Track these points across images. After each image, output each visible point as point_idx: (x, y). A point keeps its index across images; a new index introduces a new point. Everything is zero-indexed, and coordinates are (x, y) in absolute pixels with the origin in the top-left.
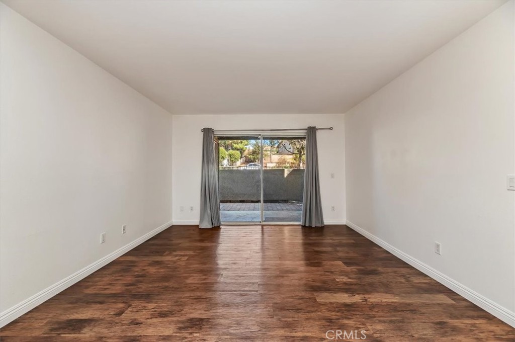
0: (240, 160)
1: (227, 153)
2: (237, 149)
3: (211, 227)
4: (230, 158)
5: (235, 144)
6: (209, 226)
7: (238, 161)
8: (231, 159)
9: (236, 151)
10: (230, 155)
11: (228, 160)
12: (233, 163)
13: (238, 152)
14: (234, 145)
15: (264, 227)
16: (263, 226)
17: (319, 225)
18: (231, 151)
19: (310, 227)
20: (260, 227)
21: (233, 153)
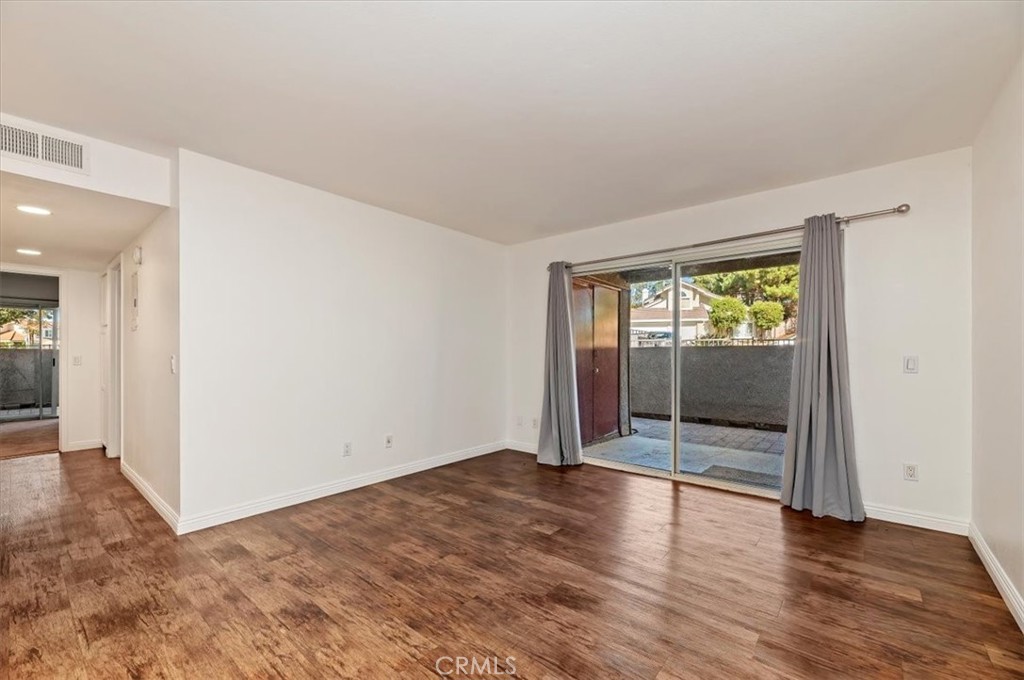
0: (782, 324)
1: (748, 308)
2: (774, 298)
3: (559, 464)
4: (754, 320)
5: (770, 286)
6: (555, 462)
7: (777, 325)
8: (756, 323)
9: (771, 303)
10: (755, 313)
11: (750, 325)
12: (763, 331)
13: (779, 305)
14: (767, 288)
15: (682, 488)
16: (676, 484)
17: (842, 514)
18: (759, 304)
19: (806, 513)
20: (669, 485)
21: (762, 307)
